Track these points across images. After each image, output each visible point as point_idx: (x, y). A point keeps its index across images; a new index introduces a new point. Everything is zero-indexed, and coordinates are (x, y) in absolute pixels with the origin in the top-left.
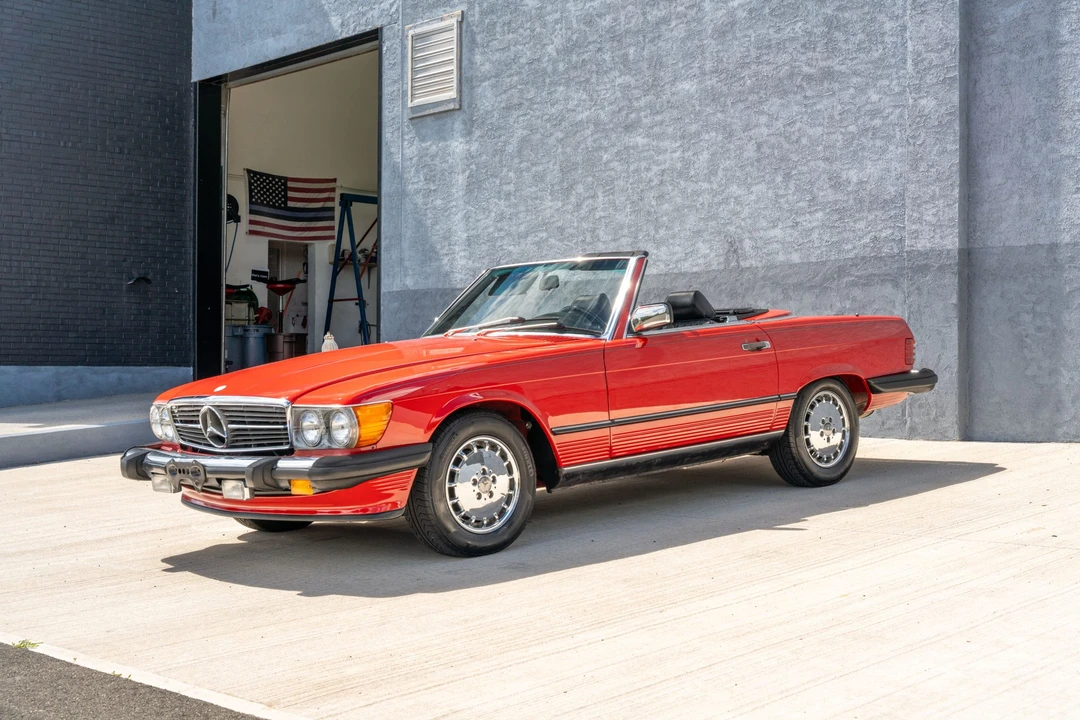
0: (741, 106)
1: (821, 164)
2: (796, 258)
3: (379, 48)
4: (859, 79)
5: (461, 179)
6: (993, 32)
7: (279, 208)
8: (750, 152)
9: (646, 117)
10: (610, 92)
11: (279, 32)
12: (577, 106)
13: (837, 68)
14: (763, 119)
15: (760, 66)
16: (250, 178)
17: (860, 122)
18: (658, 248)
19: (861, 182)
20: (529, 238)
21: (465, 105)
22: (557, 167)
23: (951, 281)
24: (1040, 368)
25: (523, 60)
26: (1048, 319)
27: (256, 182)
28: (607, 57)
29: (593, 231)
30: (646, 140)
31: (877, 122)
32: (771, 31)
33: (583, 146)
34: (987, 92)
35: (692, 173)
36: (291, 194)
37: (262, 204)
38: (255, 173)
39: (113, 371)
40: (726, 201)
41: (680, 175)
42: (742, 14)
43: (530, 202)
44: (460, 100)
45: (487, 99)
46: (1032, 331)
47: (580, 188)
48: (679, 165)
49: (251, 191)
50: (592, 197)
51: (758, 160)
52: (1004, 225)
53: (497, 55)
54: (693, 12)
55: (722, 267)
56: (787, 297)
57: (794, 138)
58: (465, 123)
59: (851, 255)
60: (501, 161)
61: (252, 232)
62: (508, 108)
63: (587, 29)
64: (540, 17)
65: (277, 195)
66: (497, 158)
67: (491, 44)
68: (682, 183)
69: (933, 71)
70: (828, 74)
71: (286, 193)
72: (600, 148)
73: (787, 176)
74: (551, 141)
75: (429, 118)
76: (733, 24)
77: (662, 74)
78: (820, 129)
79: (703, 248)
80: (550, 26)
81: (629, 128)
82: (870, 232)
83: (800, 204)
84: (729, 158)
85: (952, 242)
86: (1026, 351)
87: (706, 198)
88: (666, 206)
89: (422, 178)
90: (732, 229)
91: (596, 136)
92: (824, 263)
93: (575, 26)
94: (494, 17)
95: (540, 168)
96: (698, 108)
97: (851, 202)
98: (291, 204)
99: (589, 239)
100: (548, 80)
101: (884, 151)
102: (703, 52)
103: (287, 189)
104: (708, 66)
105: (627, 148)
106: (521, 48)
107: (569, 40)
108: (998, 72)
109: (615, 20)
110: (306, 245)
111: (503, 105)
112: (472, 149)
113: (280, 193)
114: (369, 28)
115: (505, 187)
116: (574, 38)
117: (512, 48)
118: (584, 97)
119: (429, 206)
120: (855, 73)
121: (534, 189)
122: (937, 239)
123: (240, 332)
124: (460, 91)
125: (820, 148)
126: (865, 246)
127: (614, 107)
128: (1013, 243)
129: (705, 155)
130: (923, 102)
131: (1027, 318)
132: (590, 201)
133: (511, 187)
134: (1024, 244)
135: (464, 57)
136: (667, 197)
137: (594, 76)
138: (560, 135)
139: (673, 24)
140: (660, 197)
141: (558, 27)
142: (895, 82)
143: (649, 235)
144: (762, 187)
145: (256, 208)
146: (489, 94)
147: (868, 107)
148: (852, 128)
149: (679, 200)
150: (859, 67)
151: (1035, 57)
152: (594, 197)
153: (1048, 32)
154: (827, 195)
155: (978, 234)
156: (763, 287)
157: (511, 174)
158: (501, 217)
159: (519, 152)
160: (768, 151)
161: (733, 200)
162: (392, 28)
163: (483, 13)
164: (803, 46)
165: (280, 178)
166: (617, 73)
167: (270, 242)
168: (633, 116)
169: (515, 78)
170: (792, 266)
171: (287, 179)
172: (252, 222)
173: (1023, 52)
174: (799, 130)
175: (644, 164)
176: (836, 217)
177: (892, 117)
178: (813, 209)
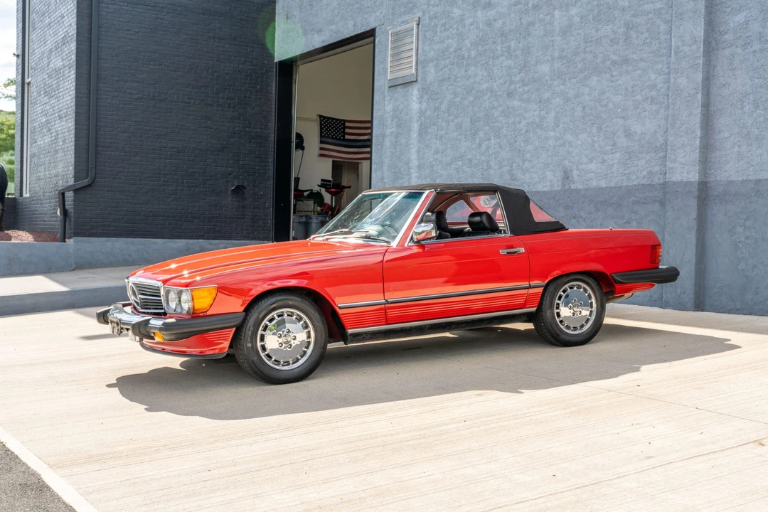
0: (574, 81)
1: (621, 121)
2: (603, 184)
3: (374, 42)
4: (644, 64)
5: (415, 126)
6: (726, 33)
7: (340, 139)
8: (578, 112)
9: (520, 87)
10: (500, 70)
11: (320, 31)
12: (481, 79)
13: (631, 56)
14: (587, 90)
15: (587, 55)
16: (321, 121)
17: (643, 93)
18: (524, 174)
19: (643, 134)
20: (452, 166)
21: (419, 78)
22: (469, 120)
23: (693, 203)
24: (747, 264)
25: (452, 50)
26: (753, 230)
27: (325, 123)
28: (499, 48)
29: (488, 163)
30: (519, 103)
31: (654, 93)
32: (593, 31)
33: (483, 106)
34: (721, 74)
35: (545, 125)
36: (347, 131)
37: (328, 137)
38: (324, 117)
39: (221, 243)
40: (563, 145)
41: (538, 127)
42: (577, 19)
43: (453, 142)
44: (417, 76)
45: (432, 74)
46: (742, 239)
47: (481, 134)
48: (537, 120)
49: (321, 129)
50: (488, 140)
51: (583, 117)
52: (728, 166)
53: (437, 47)
54: (548, 18)
55: (559, 188)
56: (597, 210)
57: (604, 103)
58: (419, 90)
59: (636, 183)
60: (438, 115)
61: (321, 155)
62: (443, 80)
63: (489, 29)
64: (462, 20)
65: (338, 131)
66: (436, 114)
67: (434, 38)
68: (539, 131)
69: (686, 59)
70: (626, 61)
71: (344, 130)
72: (493, 108)
73: (600, 129)
74: (466, 102)
75: (399, 87)
76: (571, 26)
77: (529, 59)
78: (620, 97)
79: (549, 175)
80: (467, 27)
81: (510, 95)
82: (648, 167)
83: (607, 148)
84: (566, 116)
85: (694, 177)
86: (739, 253)
87: (551, 142)
88: (529, 147)
89: (395, 125)
90: (566, 162)
91: (490, 100)
92: (620, 187)
93: (481, 27)
94: (436, 21)
95: (459, 120)
96: (549, 82)
97: (636, 147)
98: (347, 137)
99: (485, 167)
100: (465, 63)
101: (657, 112)
102: (553, 45)
103: (345, 127)
104: (556, 54)
105: (508, 108)
106: (451, 41)
107: (478, 36)
108: (728, 61)
109: (504, 23)
110: (358, 163)
111: (440, 78)
112: (422, 107)
113: (340, 130)
114: (369, 28)
115: (439, 132)
116: (481, 35)
117: (446, 41)
118: (485, 74)
119: (398, 143)
120: (642, 60)
121: (456, 133)
122: (685, 174)
123: (304, 219)
124: (417, 70)
125: (619, 110)
126: (644, 177)
127: (502, 81)
128: (733, 178)
129: (552, 114)
130: (680, 80)
131: (740, 229)
132: (486, 142)
133: (443, 133)
134: (740, 179)
135: (420, 48)
136: (530, 141)
137: (491, 60)
138: (471, 99)
139: (537, 26)
140: (527, 141)
141: (472, 27)
142: (665, 66)
143: (519, 166)
144: (585, 136)
145: (324, 139)
146: (433, 71)
147: (648, 83)
148: (639, 98)
149: (537, 143)
150: (645, 55)
151: (752, 50)
152: (489, 139)
153: (760, 33)
154: (622, 141)
155: (712, 171)
156: (583, 202)
157: (444, 124)
158: (437, 152)
159: (448, 109)
160: (589, 111)
161: (568, 144)
162: (381, 28)
163: (430, 18)
164: (612, 41)
165: (340, 120)
166: (504, 58)
167: (333, 161)
168: (512, 87)
169: (447, 61)
170: (601, 188)
171: (345, 121)
172: (321, 149)
173: (745, 46)
174: (608, 98)
175: (518, 119)
176: (627, 157)
177: (663, 90)
178: (614, 151)
